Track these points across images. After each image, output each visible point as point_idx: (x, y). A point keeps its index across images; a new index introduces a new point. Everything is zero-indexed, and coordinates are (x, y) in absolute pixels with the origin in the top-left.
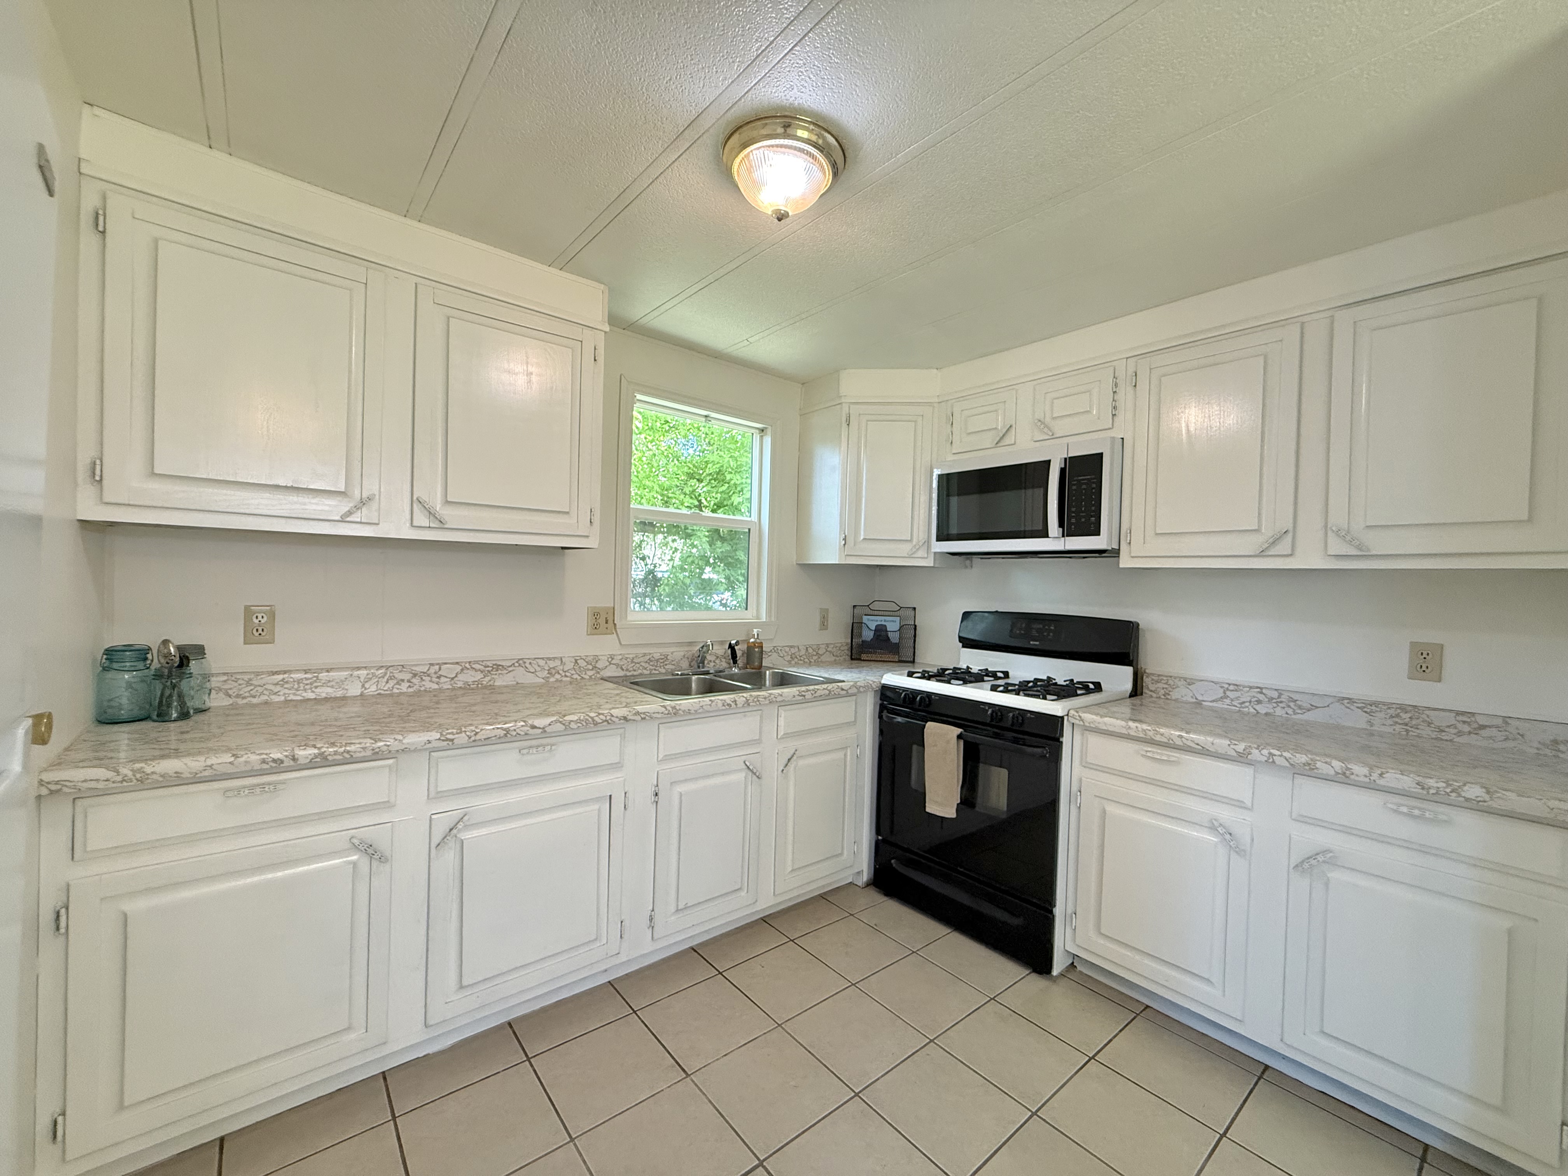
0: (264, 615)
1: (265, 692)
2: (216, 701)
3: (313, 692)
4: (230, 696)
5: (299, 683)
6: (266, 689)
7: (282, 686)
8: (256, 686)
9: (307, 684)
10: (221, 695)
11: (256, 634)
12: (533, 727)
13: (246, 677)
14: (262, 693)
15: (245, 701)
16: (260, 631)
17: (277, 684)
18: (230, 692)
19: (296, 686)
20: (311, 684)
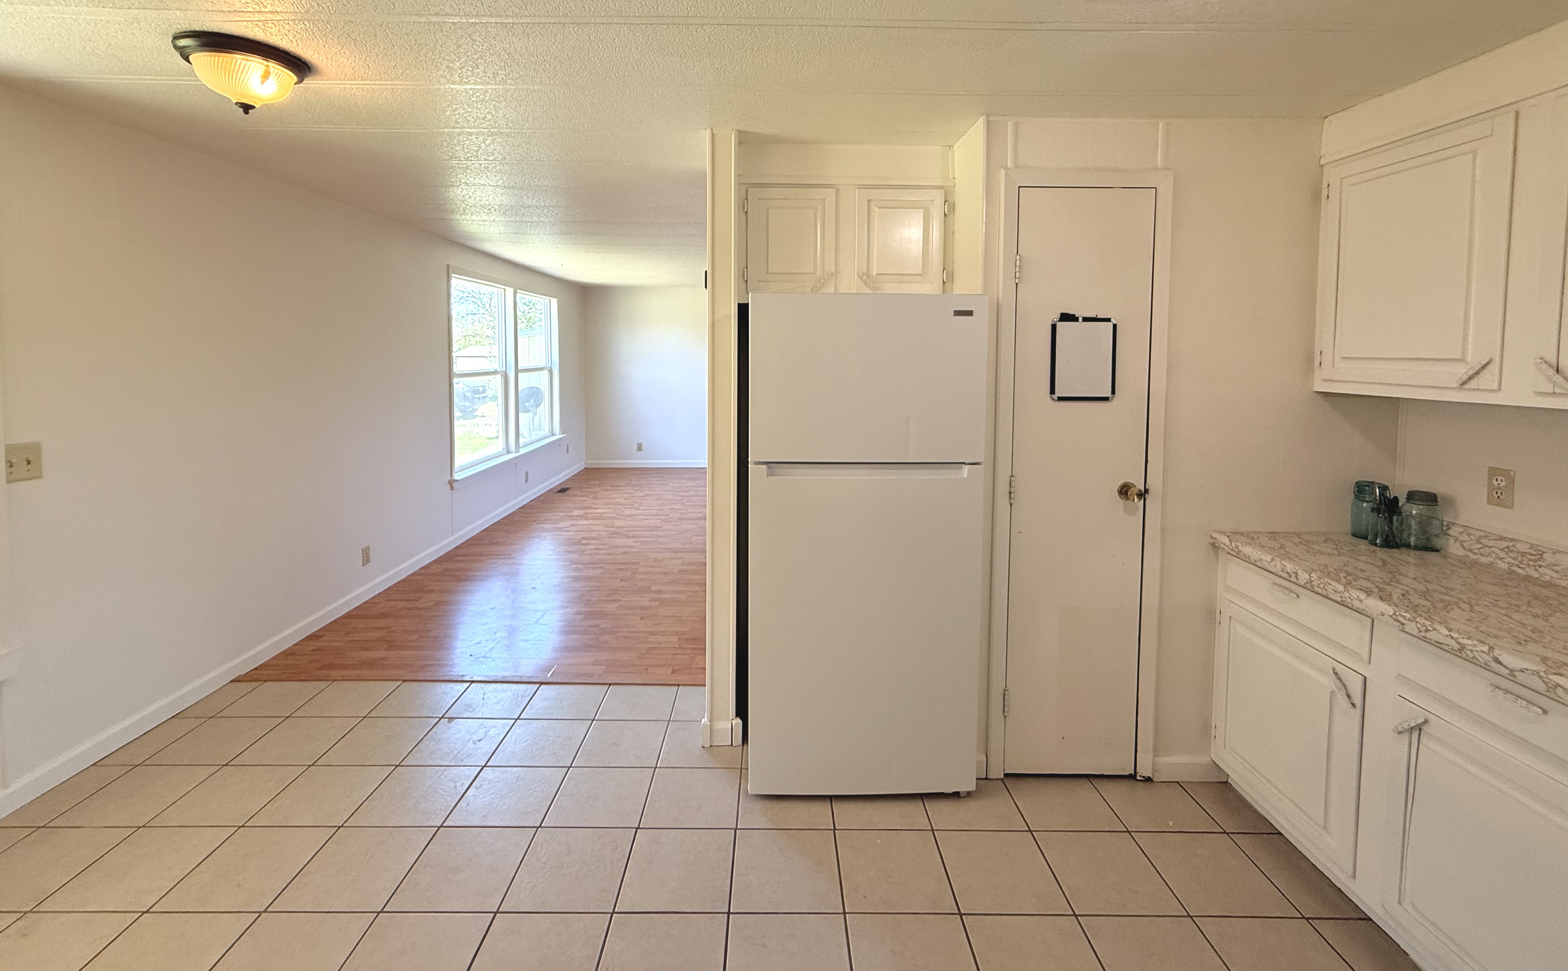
0: (1504, 480)
1: (1492, 555)
2: (1454, 549)
3: (1537, 570)
4: (1464, 548)
5: (1522, 556)
6: (1493, 552)
7: (1507, 554)
8: (1485, 546)
9: (1531, 560)
10: (1458, 544)
11: (1496, 496)
12: (1497, 661)
13: (1477, 534)
14: (1489, 555)
15: (1475, 557)
16: (1499, 494)
17: (1502, 550)
18: (1465, 545)
19: (1520, 558)
20: (1535, 561)
